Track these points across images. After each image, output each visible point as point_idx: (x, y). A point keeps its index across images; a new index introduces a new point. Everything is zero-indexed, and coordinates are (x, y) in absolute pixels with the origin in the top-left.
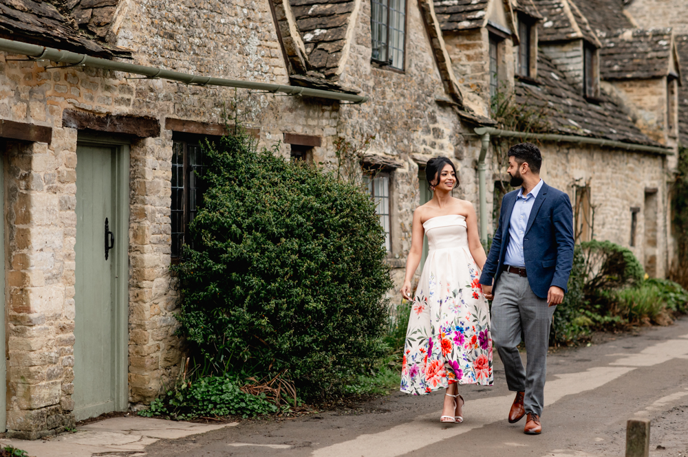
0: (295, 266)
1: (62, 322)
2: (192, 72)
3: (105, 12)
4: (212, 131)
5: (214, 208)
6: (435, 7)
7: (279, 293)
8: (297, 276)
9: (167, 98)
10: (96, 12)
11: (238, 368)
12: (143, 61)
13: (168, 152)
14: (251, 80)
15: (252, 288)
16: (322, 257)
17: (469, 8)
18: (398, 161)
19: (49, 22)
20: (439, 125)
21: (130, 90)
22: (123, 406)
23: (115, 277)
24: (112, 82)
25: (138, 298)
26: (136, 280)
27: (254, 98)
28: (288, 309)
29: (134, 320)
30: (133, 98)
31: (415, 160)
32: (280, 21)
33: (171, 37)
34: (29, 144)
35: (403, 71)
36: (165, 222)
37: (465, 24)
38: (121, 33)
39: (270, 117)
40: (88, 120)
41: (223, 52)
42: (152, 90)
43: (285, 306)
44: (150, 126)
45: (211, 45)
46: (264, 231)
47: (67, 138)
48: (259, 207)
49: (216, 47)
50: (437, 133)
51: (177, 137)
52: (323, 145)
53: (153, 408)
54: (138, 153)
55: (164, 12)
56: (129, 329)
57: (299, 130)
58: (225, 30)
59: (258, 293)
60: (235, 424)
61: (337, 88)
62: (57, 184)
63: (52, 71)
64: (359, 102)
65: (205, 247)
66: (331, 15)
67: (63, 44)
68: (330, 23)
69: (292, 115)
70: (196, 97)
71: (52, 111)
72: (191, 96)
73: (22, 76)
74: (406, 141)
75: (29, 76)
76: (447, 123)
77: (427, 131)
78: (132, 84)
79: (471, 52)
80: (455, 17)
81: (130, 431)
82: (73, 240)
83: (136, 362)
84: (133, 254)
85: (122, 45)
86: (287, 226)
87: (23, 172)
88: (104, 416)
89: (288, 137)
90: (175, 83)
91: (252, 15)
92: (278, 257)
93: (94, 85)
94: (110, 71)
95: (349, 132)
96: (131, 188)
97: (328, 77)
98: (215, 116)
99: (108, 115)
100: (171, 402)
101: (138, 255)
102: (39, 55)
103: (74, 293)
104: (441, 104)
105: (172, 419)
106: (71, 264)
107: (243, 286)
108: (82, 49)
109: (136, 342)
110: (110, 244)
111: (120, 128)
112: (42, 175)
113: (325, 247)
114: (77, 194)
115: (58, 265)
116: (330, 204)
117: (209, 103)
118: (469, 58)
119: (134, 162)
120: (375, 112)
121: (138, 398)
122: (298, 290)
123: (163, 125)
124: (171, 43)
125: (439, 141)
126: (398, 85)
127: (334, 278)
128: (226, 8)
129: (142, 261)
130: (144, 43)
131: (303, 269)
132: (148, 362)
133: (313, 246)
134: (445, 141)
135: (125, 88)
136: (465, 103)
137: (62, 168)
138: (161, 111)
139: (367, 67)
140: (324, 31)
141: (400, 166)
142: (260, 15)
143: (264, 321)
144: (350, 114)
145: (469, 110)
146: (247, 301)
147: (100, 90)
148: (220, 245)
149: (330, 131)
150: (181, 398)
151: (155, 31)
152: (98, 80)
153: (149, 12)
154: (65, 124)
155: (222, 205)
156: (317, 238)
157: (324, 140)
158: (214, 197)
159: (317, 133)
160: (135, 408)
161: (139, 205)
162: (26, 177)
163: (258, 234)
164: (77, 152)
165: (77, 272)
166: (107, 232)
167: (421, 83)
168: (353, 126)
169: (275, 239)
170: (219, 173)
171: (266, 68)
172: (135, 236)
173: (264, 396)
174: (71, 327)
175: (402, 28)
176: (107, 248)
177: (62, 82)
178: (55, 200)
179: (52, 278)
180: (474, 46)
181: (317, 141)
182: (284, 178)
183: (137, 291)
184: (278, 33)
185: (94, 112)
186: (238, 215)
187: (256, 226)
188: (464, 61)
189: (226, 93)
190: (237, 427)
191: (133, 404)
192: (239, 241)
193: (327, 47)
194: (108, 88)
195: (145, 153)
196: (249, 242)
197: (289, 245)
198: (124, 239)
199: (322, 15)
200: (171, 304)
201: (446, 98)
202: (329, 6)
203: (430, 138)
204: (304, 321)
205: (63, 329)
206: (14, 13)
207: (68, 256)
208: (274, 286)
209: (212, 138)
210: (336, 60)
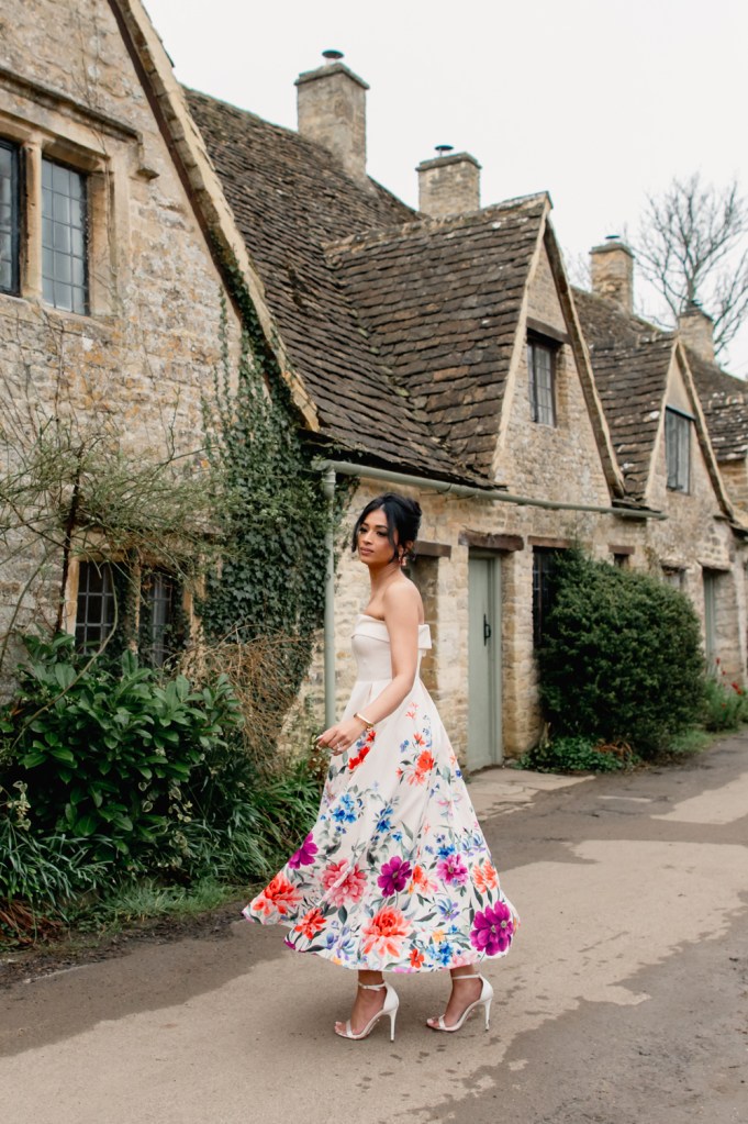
0: (635, 651)
1: (459, 696)
2: (545, 499)
3: (486, 455)
4: (560, 545)
5: (567, 605)
6: (712, 443)
7: (623, 673)
8: (636, 659)
9: (529, 520)
10: (479, 455)
11: (589, 732)
12: (512, 492)
13: (530, 562)
14: (585, 504)
15: (601, 668)
16: (656, 644)
17: (734, 443)
18: (687, 564)
19: (447, 465)
20: (717, 535)
21: (503, 515)
22: (499, 760)
23: (491, 660)
24: (492, 509)
25: (510, 676)
26: (508, 661)
27: (588, 519)
28: (630, 685)
29: (507, 693)
30: (506, 521)
31: (699, 563)
32: (605, 458)
33: (531, 473)
34: (435, 559)
35: (688, 494)
36: (529, 616)
37: (732, 456)
38: (498, 472)
39: (598, 532)
40: (475, 539)
41: (566, 483)
42: (518, 514)
43: (628, 683)
44: (516, 542)
45: (558, 478)
46: (609, 623)
47: (461, 553)
48: (603, 604)
49: (561, 481)
50: (715, 541)
51: (536, 550)
52: (636, 553)
53: (523, 762)
54: (508, 563)
55: (525, 454)
56: (503, 699)
57: (619, 542)
58: (566, 466)
59: (606, 673)
60: (591, 777)
61: (647, 509)
62: (455, 589)
63: (451, 502)
64: (663, 519)
65: (561, 636)
66: (636, 452)
67: (462, 481)
68: (636, 458)
69: (614, 530)
70: (548, 519)
71: (451, 533)
72: (546, 518)
73: (430, 506)
74: (692, 549)
75: (435, 506)
76: (723, 533)
77: (708, 540)
78: (505, 510)
79: (737, 478)
80: (723, 451)
81: (513, 783)
82: (466, 632)
83: (509, 726)
84: (505, 642)
85: (498, 480)
86: (627, 619)
87: (431, 581)
88: (486, 769)
89: (612, 547)
90: (534, 507)
91: (585, 455)
92: (621, 644)
93: (479, 512)
94: (490, 500)
95: (653, 542)
96: (503, 590)
97: (638, 500)
98: (561, 533)
99: (489, 535)
100: (538, 758)
101: (509, 642)
102: (447, 490)
103: (467, 673)
104: (717, 519)
105: (540, 771)
106: (465, 651)
107: (593, 667)
108: (474, 485)
109: (508, 710)
110: (488, 634)
111: (497, 545)
112: (445, 582)
113: (658, 635)
114: (469, 596)
115: (457, 652)
116: (659, 602)
117: (557, 523)
118: (736, 482)
119: (505, 570)
120: (670, 526)
121: (510, 754)
122: (639, 670)
123: (525, 541)
124: (531, 478)
125: (717, 548)
126: (685, 505)
127: (666, 660)
128: (567, 450)
129: (513, 647)
130: (512, 478)
131: (641, 654)
132: (518, 726)
133: (649, 635)
134: (722, 547)
135: (500, 514)
136: (735, 517)
137: (459, 577)
138: (525, 530)
139: (664, 492)
140: (632, 465)
141: (688, 568)
142: (590, 454)
143: (612, 695)
144: (653, 528)
145: (738, 523)
146: (598, 678)
147: (483, 515)
148: (574, 634)
149: (640, 542)
150: (545, 755)
151: (519, 468)
152: (482, 508)
153: (515, 455)
154: (460, 543)
155: (574, 604)
156: (652, 629)
157: (636, 549)
158: (565, 596)
159: (632, 544)
160: (509, 762)
161: (509, 604)
162: (434, 585)
163: (605, 626)
164: (469, 564)
165: (469, 657)
166: (485, 625)
167: (702, 503)
168: (656, 538)
169: (619, 630)
170: (566, 577)
171: (595, 495)
172: (507, 628)
173: (611, 754)
174: (465, 699)
175: (687, 461)
176: (485, 637)
177: (458, 511)
178: (453, 601)
179: (453, 662)
180: (739, 473)
181: (631, 550)
182: (621, 582)
183: (509, 670)
184: (604, 468)
185: (479, 533)
186: (586, 611)
187: (602, 619)
188: (732, 484)
189: (569, 515)
190: (595, 780)
191: (507, 758)
192: (589, 630)
193: (635, 477)
194: (489, 514)
195: (514, 563)
196: (598, 632)
197: (630, 635)
198: (498, 629)
199: (629, 453)
200: (534, 680)
201: (720, 514)
202: (634, 446)
203: (710, 545)
204: (641, 694)
205: (460, 701)
206: (424, 459)
207: (463, 645)
208: (619, 666)
209: (561, 550)
210: (644, 487)
